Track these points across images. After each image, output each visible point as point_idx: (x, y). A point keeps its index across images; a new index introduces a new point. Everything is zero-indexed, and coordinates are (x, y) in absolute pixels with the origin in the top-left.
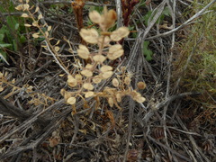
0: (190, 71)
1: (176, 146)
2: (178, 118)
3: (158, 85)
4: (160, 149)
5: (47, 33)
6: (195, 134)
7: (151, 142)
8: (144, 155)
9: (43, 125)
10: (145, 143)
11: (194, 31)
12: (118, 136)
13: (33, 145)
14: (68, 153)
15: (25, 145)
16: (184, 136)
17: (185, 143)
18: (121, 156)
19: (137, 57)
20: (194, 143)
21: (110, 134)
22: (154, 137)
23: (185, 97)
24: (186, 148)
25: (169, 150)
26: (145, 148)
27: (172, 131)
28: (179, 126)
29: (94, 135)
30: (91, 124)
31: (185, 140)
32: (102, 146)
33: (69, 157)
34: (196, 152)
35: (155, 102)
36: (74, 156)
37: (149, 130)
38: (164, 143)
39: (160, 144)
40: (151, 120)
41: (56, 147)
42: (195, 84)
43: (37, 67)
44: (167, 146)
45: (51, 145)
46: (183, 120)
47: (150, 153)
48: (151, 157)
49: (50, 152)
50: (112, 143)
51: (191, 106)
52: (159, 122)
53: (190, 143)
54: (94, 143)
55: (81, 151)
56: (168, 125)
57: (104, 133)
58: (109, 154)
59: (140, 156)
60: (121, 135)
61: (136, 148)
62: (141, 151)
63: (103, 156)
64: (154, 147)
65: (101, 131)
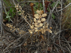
0: (67, 22)
1: (63, 46)
2: (64, 37)
3: (57, 27)
4: (58, 47)
5: (23, 13)
6: (70, 42)
7: (55, 45)
8: (53, 49)
9: (22, 40)
10: (53, 45)
11: (68, 9)
12: (45, 43)
13: (20, 45)
14: (30, 48)
15: (17, 45)
16: (66, 43)
17: (66, 45)
18: (46, 49)
19: (50, 19)
20: (69, 45)
21: (42, 42)
22: (56, 43)
23: (66, 30)
24: (66, 46)
25: (61, 47)
26: (53, 46)
27: (62, 41)
28: (64, 40)
29: (37, 43)
30: (36, 39)
31: (66, 44)
32: (40, 46)
33: (30, 49)
34: (70, 48)
35: (56, 32)
36: (31, 49)
37: (54, 41)
38: (59, 45)
39: (58, 45)
40: (55, 38)
41: (26, 46)
42: (69, 26)
43: (19, 22)
44: (60, 46)
45: (25, 45)
46: (66, 38)
47: (55, 48)
48: (55, 49)
49: (25, 48)
50: (43, 45)
51: (68, 33)
52: (58, 39)
53: (68, 45)
54: (37, 45)
55: (34, 47)
56: (60, 39)
57: (40, 42)
58: (42, 48)
59: (52, 49)
60: (46, 42)
61: (50, 47)
62: (52, 48)
63: (40, 49)
64: (56, 46)
65: (39, 41)
